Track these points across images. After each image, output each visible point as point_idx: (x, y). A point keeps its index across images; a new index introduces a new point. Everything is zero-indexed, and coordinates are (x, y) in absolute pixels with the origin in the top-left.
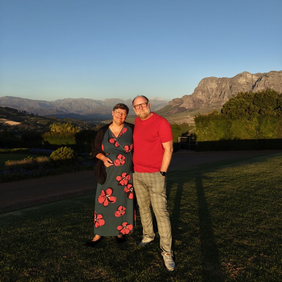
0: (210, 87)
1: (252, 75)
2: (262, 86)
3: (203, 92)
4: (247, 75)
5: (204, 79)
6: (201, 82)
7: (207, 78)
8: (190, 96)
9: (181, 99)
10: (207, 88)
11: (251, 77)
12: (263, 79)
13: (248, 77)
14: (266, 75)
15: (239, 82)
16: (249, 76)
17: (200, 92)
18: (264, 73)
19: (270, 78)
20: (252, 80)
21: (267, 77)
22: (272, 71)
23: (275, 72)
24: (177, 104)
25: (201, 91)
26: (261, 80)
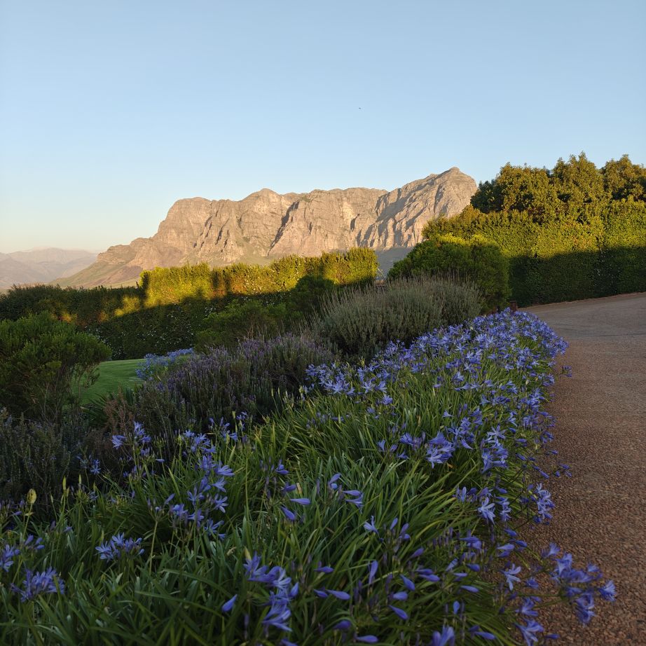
0: (195, 220)
1: (280, 197)
2: (300, 220)
3: (180, 232)
4: (271, 195)
5: (179, 203)
6: (172, 208)
7: (185, 200)
8: (150, 239)
9: (128, 247)
10: (188, 222)
11: (277, 200)
12: (301, 205)
13: (272, 200)
14: (306, 198)
15: (255, 210)
16: (274, 200)
17: (173, 231)
18: (302, 194)
19: (314, 204)
20: (281, 207)
21: (309, 201)
22: (316, 191)
23: (321, 192)
24: (120, 261)
25: (175, 228)
26: (297, 207)
